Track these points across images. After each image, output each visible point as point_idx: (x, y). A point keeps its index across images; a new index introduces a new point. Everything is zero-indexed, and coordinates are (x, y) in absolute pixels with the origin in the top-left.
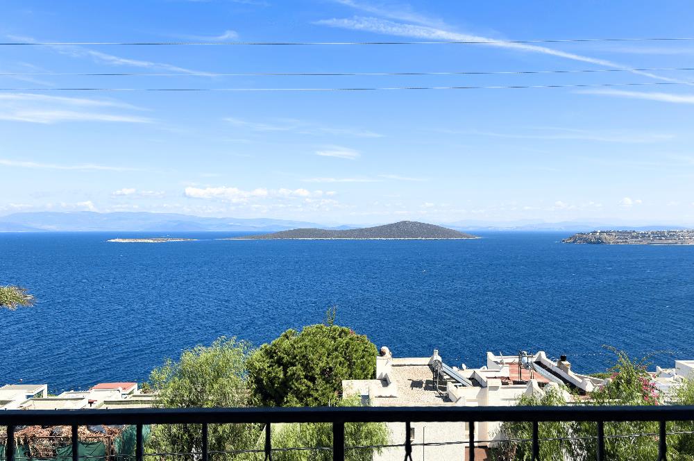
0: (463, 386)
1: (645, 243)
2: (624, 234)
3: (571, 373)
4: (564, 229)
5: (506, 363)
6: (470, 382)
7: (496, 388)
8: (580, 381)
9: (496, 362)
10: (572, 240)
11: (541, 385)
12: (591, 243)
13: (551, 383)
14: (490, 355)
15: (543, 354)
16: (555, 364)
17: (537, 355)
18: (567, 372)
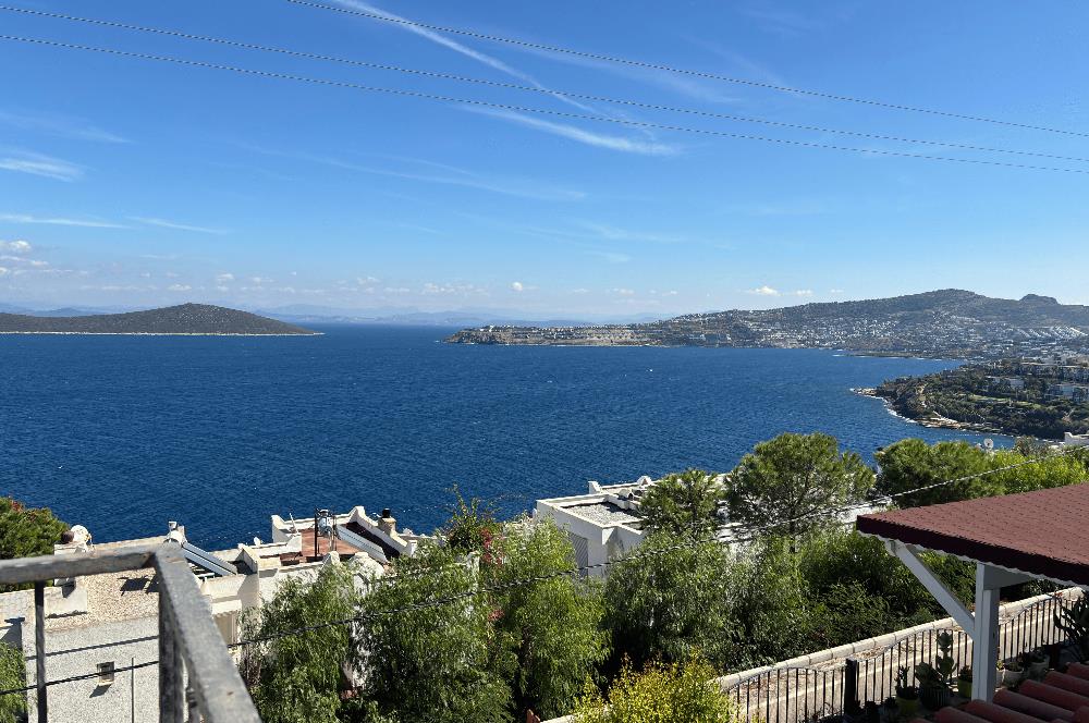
0: (217, 575)
1: (546, 343)
2: (524, 331)
3: (394, 534)
4: (447, 324)
5: (300, 531)
6: (234, 568)
7: (270, 573)
8: (404, 543)
9: (285, 531)
10: (457, 339)
11: (344, 558)
12: (482, 342)
13: (359, 554)
14: (277, 521)
15: (361, 510)
16: (375, 524)
17: (352, 513)
18: (388, 533)
